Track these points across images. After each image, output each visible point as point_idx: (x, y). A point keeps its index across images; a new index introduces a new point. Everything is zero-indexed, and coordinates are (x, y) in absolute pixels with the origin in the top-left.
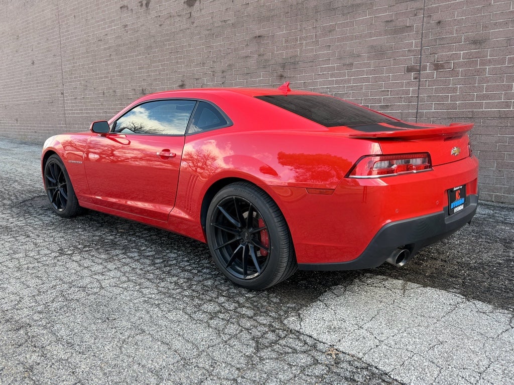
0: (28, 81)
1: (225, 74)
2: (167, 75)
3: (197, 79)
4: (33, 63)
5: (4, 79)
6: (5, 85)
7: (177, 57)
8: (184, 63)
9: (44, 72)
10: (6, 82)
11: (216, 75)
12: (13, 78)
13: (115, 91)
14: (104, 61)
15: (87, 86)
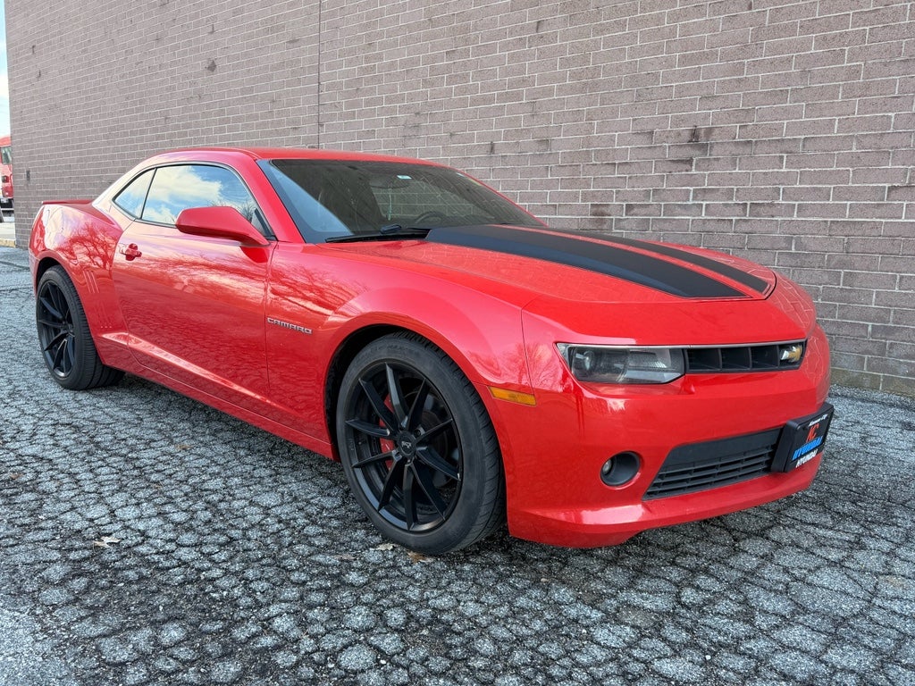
0: (191, 117)
4: (212, 67)
5: (112, 115)
6: (112, 129)
9: (251, 90)
10: (117, 121)
12: (138, 110)
13: (545, 142)
14: (505, 46)
15: (417, 126)
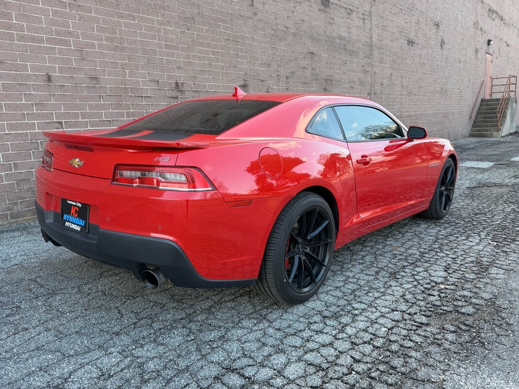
1: (288, 80)
2: (223, 68)
3: (262, 81)
7: (237, 48)
8: (246, 58)
11: (281, 79)
